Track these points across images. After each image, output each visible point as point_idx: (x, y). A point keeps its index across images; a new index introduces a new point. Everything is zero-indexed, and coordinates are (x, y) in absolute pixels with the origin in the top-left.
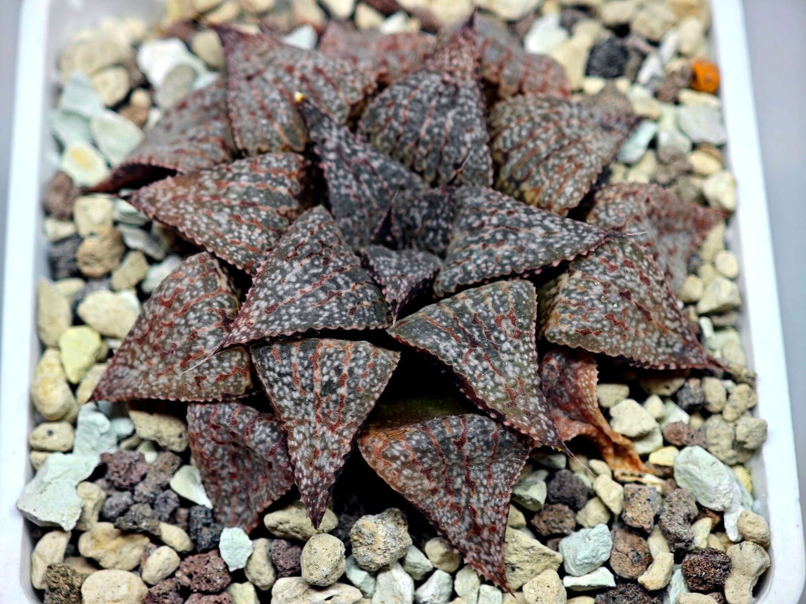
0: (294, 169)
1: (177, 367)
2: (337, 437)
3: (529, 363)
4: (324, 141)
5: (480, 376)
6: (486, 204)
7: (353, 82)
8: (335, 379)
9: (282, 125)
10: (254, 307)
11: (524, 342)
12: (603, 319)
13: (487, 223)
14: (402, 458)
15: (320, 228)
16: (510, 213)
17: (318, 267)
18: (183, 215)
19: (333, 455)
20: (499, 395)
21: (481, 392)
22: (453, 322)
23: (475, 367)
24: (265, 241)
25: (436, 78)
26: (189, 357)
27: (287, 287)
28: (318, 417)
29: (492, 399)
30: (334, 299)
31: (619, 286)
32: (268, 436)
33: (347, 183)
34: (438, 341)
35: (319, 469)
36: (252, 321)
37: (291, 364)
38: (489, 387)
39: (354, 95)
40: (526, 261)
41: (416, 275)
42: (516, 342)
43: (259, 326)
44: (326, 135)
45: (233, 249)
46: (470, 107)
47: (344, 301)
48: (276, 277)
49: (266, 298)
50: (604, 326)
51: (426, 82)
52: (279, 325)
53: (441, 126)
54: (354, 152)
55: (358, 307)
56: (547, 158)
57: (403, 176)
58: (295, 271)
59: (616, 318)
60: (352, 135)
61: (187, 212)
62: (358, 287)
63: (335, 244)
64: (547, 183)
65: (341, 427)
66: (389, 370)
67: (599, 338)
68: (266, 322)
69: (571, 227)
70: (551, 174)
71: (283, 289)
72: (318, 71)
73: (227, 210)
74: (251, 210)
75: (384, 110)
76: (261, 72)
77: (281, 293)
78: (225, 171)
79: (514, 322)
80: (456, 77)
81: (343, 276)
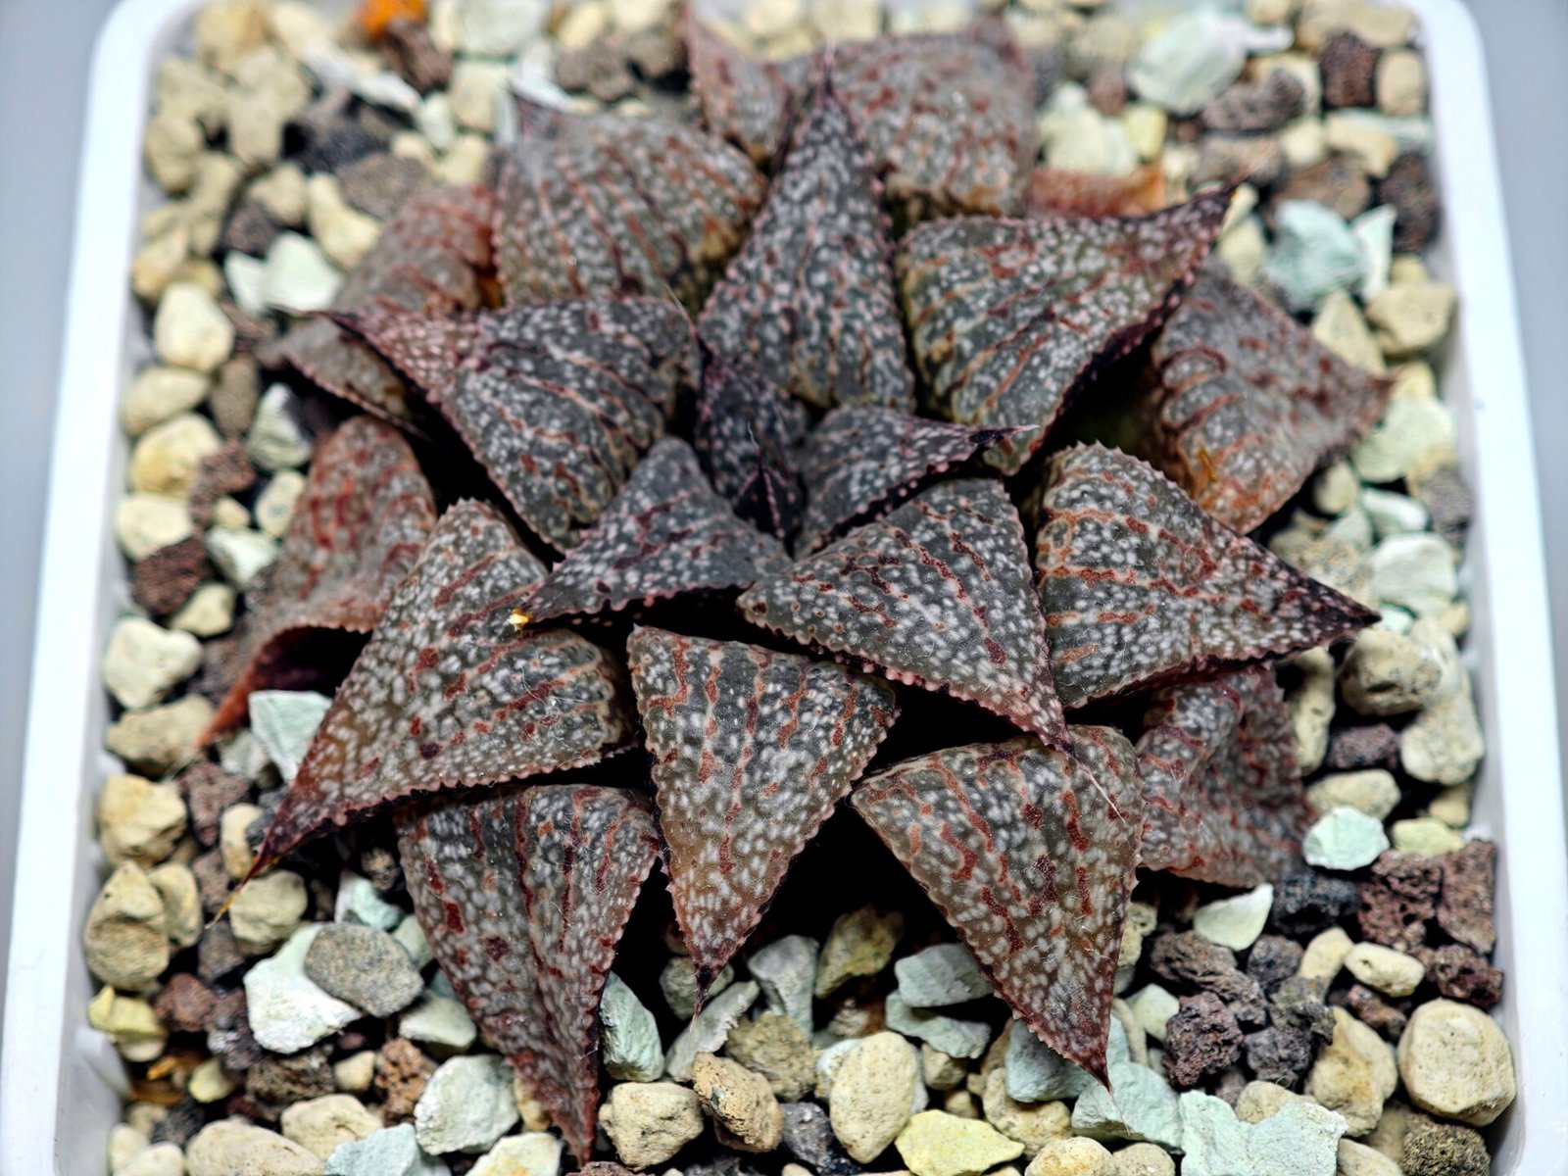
0: (670, 638)
1: (1080, 858)
2: (1225, 561)
3: (1077, 232)
4: (602, 587)
5: (1107, 311)
6: (745, 306)
7: (475, 531)
8: (1135, 540)
9: (563, 665)
10: (991, 684)
11: (1040, 237)
13: (785, 303)
14: (1258, 455)
16: (771, 260)
17: (903, 571)
18: (769, 843)
19: (1258, 570)
20: (1139, 285)
22: (1008, 349)
23: (1094, 318)
24: (836, 683)
25: (473, 383)
26: (1072, 825)
27: (953, 621)
28: (1188, 594)
29: (1145, 297)
30: (967, 545)
32: (1206, 704)
33: (688, 554)
34: (1051, 370)
35: (1277, 601)
36: (1018, 687)
37: (1098, 627)
38: (1126, 299)
39: (499, 533)
40: (871, 236)
41: (898, 423)
42: (1041, 249)
43: (1028, 677)
44: (593, 581)
45: (849, 740)
46: (546, 318)
47: (969, 530)
48: (930, 642)
49: (973, 661)
51: (486, 396)
52: (1026, 637)
53: (582, 372)
54: (621, 537)
55: (975, 512)
57: (664, 465)
58: (919, 607)
60: (586, 544)
61: (764, 836)
62: (933, 511)
64: (699, 204)
65: (1210, 551)
66: (1109, 455)
68: (1020, 662)
69: (809, 152)
70: (683, 195)
71: (956, 629)
72: (446, 598)
73: (765, 755)
74: (766, 710)
75: (537, 479)
76: (418, 729)
77: (964, 633)
78: (674, 764)
79: (1004, 249)
80: (471, 348)
81: (916, 534)
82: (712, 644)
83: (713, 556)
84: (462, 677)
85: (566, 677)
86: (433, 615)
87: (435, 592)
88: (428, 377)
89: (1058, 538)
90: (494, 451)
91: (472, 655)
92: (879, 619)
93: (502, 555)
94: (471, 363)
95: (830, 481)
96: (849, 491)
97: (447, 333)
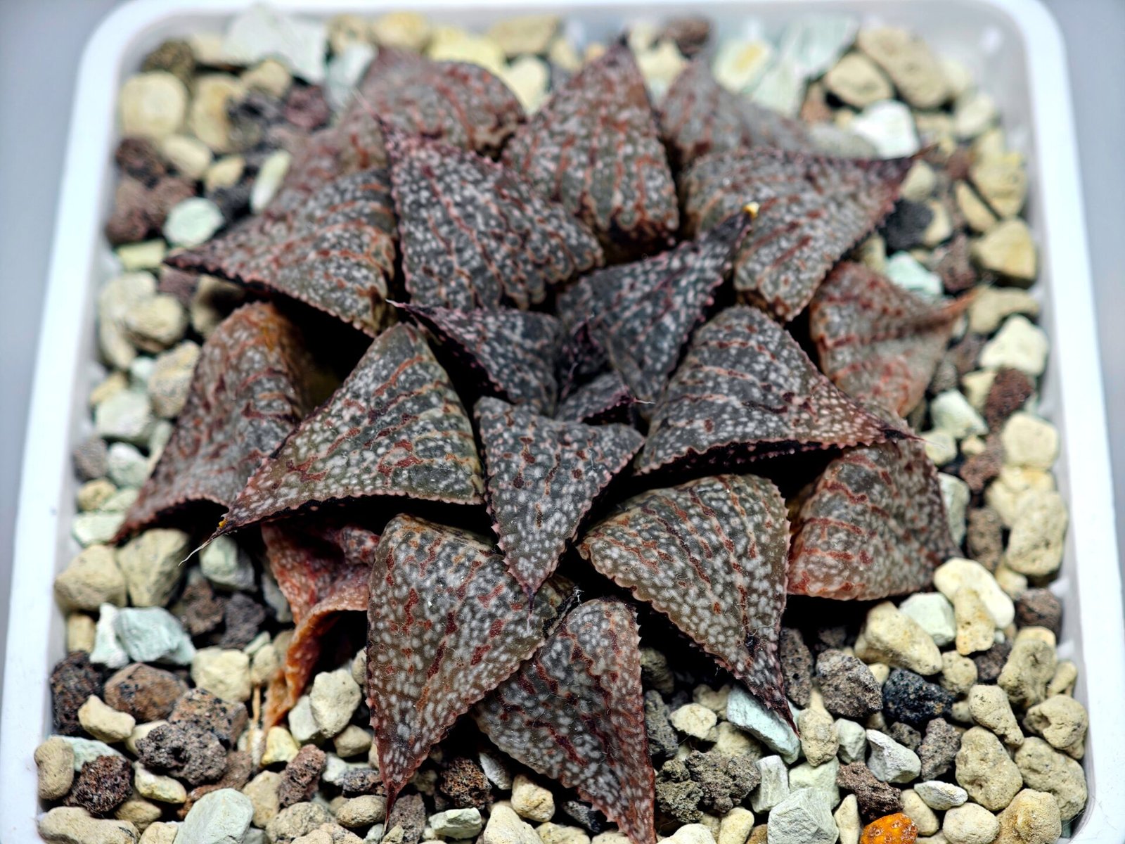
0: (650, 214)
2: (263, 265)
3: (346, 486)
4: (695, 250)
5: (329, 423)
6: (597, 448)
9: (722, 202)
10: (431, 153)
11: (374, 479)
12: (409, 585)
13: (567, 448)
15: (552, 235)
16: (577, 474)
17: (487, 224)
19: (242, 265)
20: (303, 450)
21: (308, 427)
22: (405, 389)
23: (339, 416)
24: (539, 177)
25: (796, 385)
27: (454, 186)
29: (299, 441)
30: (442, 245)
31: (460, 611)
33: (638, 285)
34: (375, 367)
36: (413, 153)
37: (354, 199)
38: (314, 437)
39: (770, 288)
40: (502, 491)
41: (487, 356)
42: (375, 469)
43: (407, 159)
44: (703, 252)
45: (529, 141)
46: (745, 424)
47: (441, 259)
48: (471, 174)
49: (443, 165)
50: (399, 587)
51: (785, 370)
52: (406, 181)
53: (716, 389)
54: (684, 292)
55: (435, 280)
56: (670, 530)
57: (656, 360)
58: (478, 196)
59: (414, 607)
60: (709, 288)
62: (465, 281)
63: (528, 254)
64: (633, 531)
65: (274, 267)
66: (338, 309)
67: (384, 583)
68: (411, 167)
69: (548, 545)
70: (645, 534)
71: (453, 181)
72: (804, 241)
73: (584, 132)
74: (583, 159)
75: (744, 323)
76: (819, 190)
77: (448, 179)
78: (644, 131)
79: (402, 464)
80: (799, 413)
81: (478, 258)
82: (620, 218)
83: (620, 287)
84: (789, 201)
85: (718, 194)
86: (811, 233)
87: (811, 244)
88: (829, 392)
89: (379, 253)
90: (774, 333)
91: (783, 210)
92: (505, 192)
93: (768, 269)
94: (798, 400)
95: (537, 346)
96: (525, 325)
97: (817, 428)
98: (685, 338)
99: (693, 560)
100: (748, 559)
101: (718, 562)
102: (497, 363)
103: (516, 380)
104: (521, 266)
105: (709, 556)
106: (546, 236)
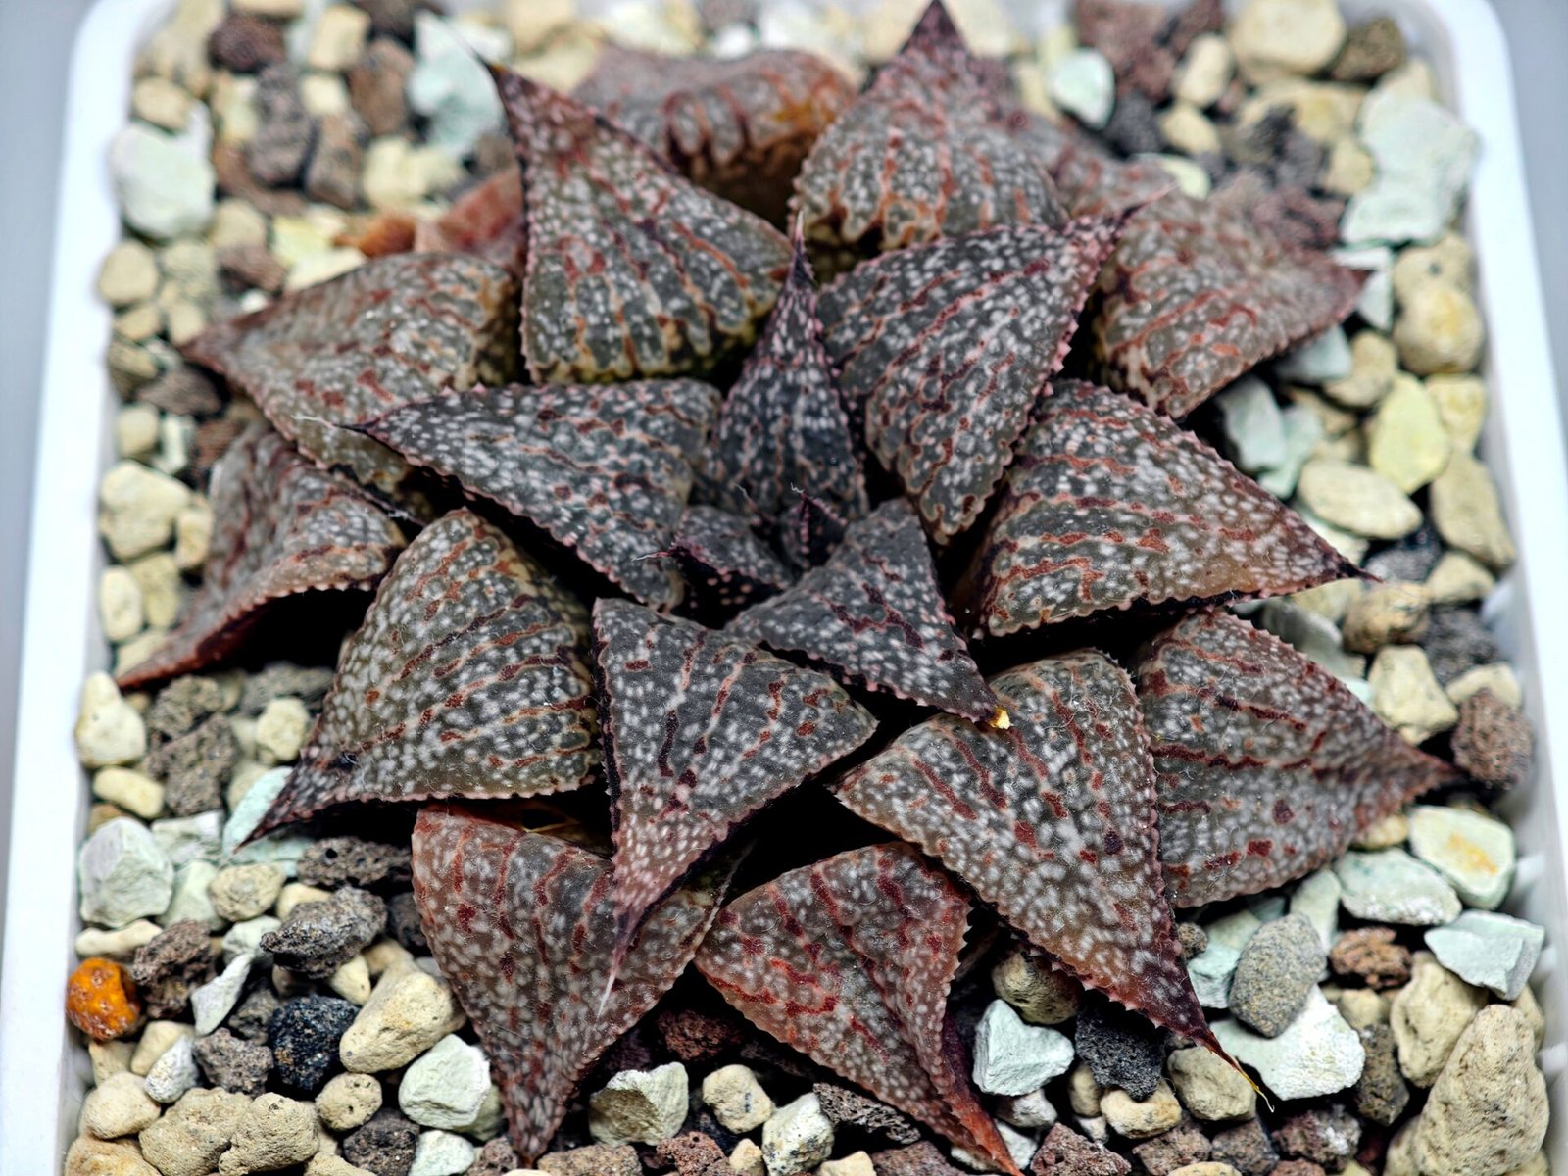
0: (1004, 588)
3: (544, 203)
4: (946, 656)
5: (639, 176)
9: (1036, 693)
10: (1071, 272)
11: (552, 234)
13: (611, 485)
15: (947, 445)
16: (563, 493)
17: (949, 349)
18: (1228, 491)
20: (604, 151)
21: (637, 155)
22: (687, 261)
23: (648, 186)
24: (1056, 428)
25: (709, 788)
27: (1009, 300)
29: (618, 146)
30: (916, 294)
33: (895, 584)
34: (716, 218)
36: (1070, 249)
37: (996, 184)
38: (622, 162)
40: (538, 397)
41: (757, 375)
42: (566, 233)
43: (1060, 241)
44: (940, 664)
46: (636, 713)
47: (896, 297)
48: (1031, 322)
49: (1049, 287)
51: (729, 771)
54: (880, 644)
55: (869, 296)
57: (780, 620)
58: (993, 331)
59: (372, 300)
60: (888, 681)
61: (1221, 494)
62: (868, 335)
63: (920, 417)
64: (482, 574)
66: (811, 170)
68: (1045, 247)
69: (442, 448)
70: (474, 588)
71: (1017, 298)
72: (966, 808)
73: (1139, 489)
74: (1090, 490)
75: (821, 723)
76: (1090, 855)
77: (1020, 291)
78: (1150, 576)
79: (569, 264)
80: (663, 794)
81: (900, 344)
82: (1005, 552)
83: (894, 563)
84: (1048, 797)
85: (1047, 691)
86: (983, 821)
87: (960, 818)
88: (698, 838)
89: (904, 216)
90: (797, 763)
91: (1024, 782)
92: (1005, 369)
93: (912, 755)
94: (683, 793)
95: (801, 459)
96: (822, 432)
97: (642, 823)
98: (814, 656)
99: (429, 651)
100: (440, 732)
101: (430, 687)
102: (751, 393)
103: (739, 428)
104: (902, 411)
105: (439, 673)
106: (944, 437)
